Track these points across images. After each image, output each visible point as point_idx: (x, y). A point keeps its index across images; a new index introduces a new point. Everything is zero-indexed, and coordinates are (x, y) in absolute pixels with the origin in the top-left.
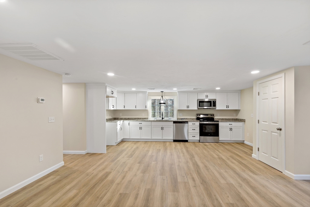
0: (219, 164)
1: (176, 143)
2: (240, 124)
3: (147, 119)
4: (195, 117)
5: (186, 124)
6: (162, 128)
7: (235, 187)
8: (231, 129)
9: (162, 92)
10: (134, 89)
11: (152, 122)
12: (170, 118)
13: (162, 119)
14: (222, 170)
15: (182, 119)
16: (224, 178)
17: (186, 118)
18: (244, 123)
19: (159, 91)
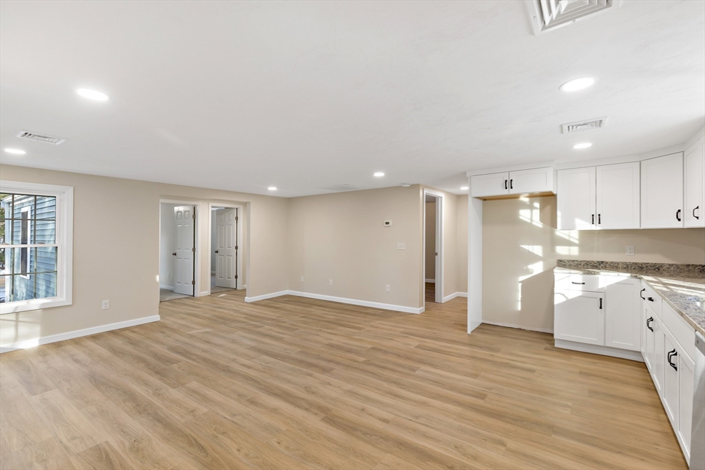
0: (224, 433)
7: (168, 384)
14: (206, 410)
16: (194, 392)
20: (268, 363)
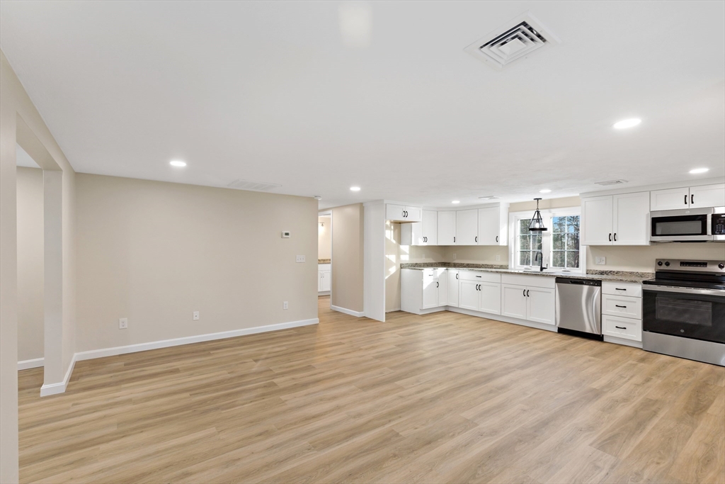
3: (507, 267)
4: (651, 270)
6: (526, 293)
9: (538, 199)
10: (456, 202)
11: (503, 276)
12: (568, 269)
13: (542, 269)
17: (617, 273)
19: (529, 198)
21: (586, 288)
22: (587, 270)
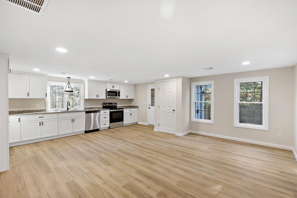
1: (88, 134)
2: (135, 110)
3: (45, 110)
4: (101, 106)
5: (98, 114)
6: (73, 121)
8: (131, 114)
9: (69, 78)
11: (59, 114)
13: (68, 109)
15: (89, 108)
17: (94, 108)
18: (137, 108)
20: (142, 154)
21: (92, 114)
22: (85, 108)
